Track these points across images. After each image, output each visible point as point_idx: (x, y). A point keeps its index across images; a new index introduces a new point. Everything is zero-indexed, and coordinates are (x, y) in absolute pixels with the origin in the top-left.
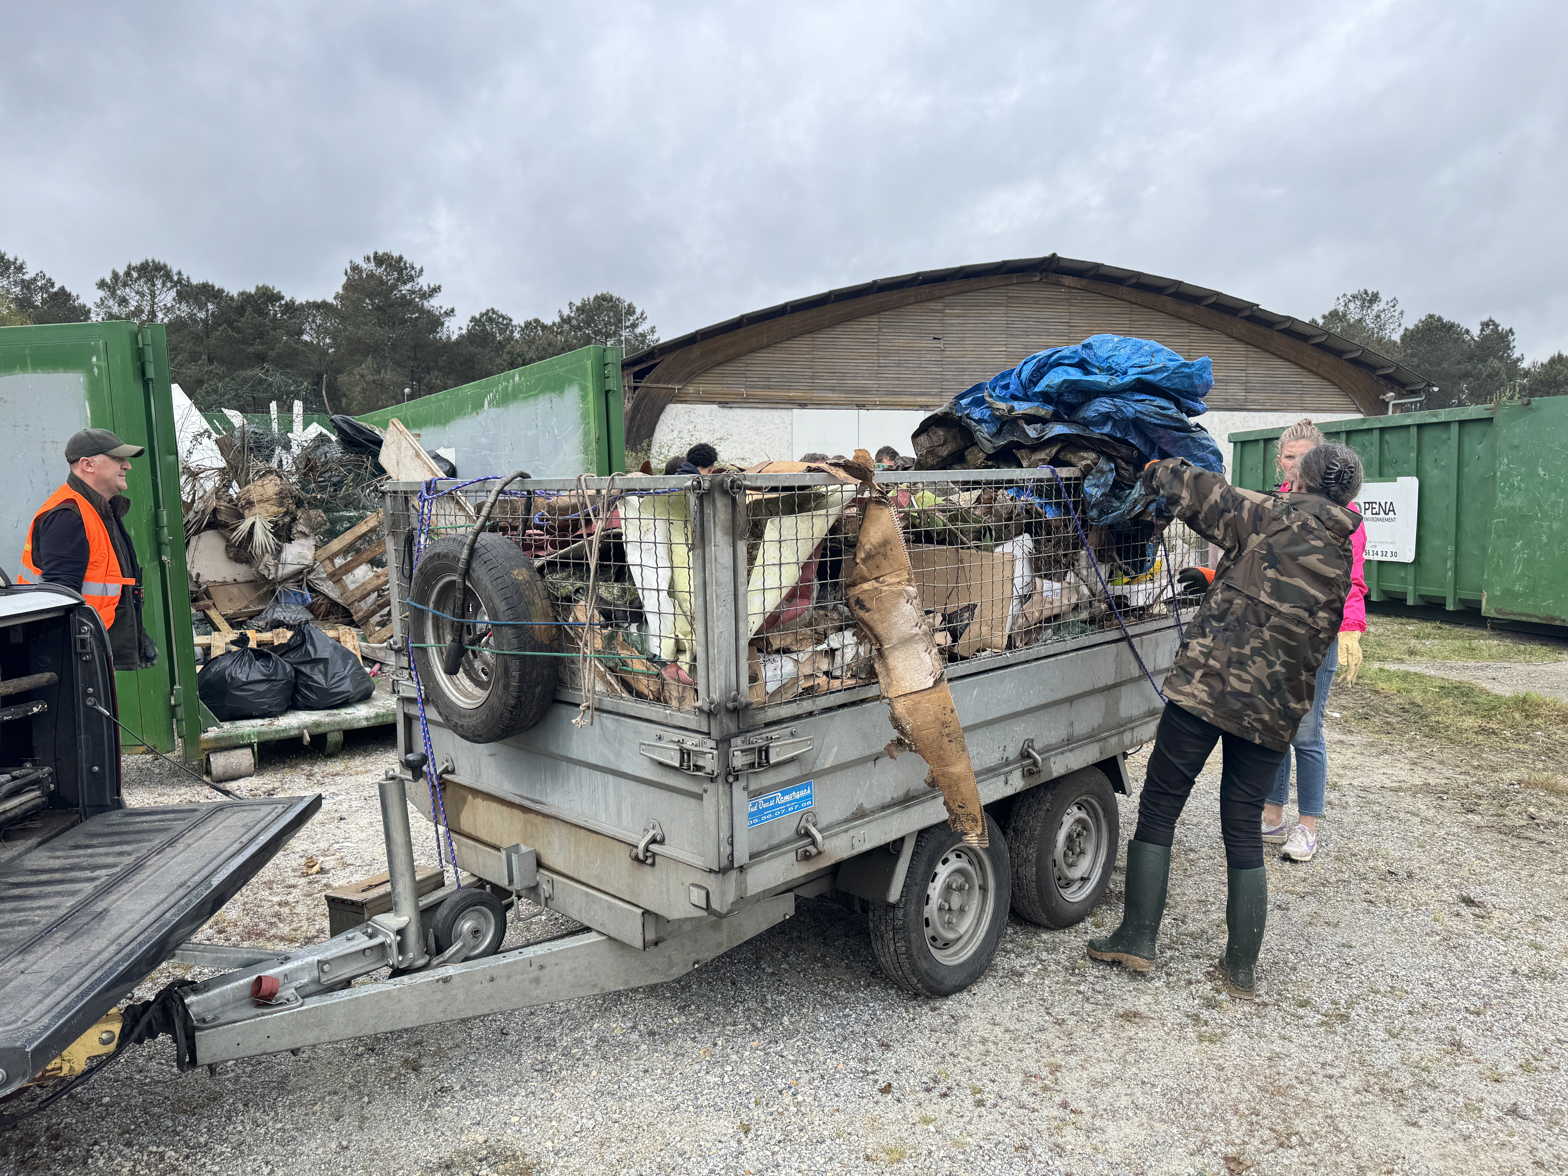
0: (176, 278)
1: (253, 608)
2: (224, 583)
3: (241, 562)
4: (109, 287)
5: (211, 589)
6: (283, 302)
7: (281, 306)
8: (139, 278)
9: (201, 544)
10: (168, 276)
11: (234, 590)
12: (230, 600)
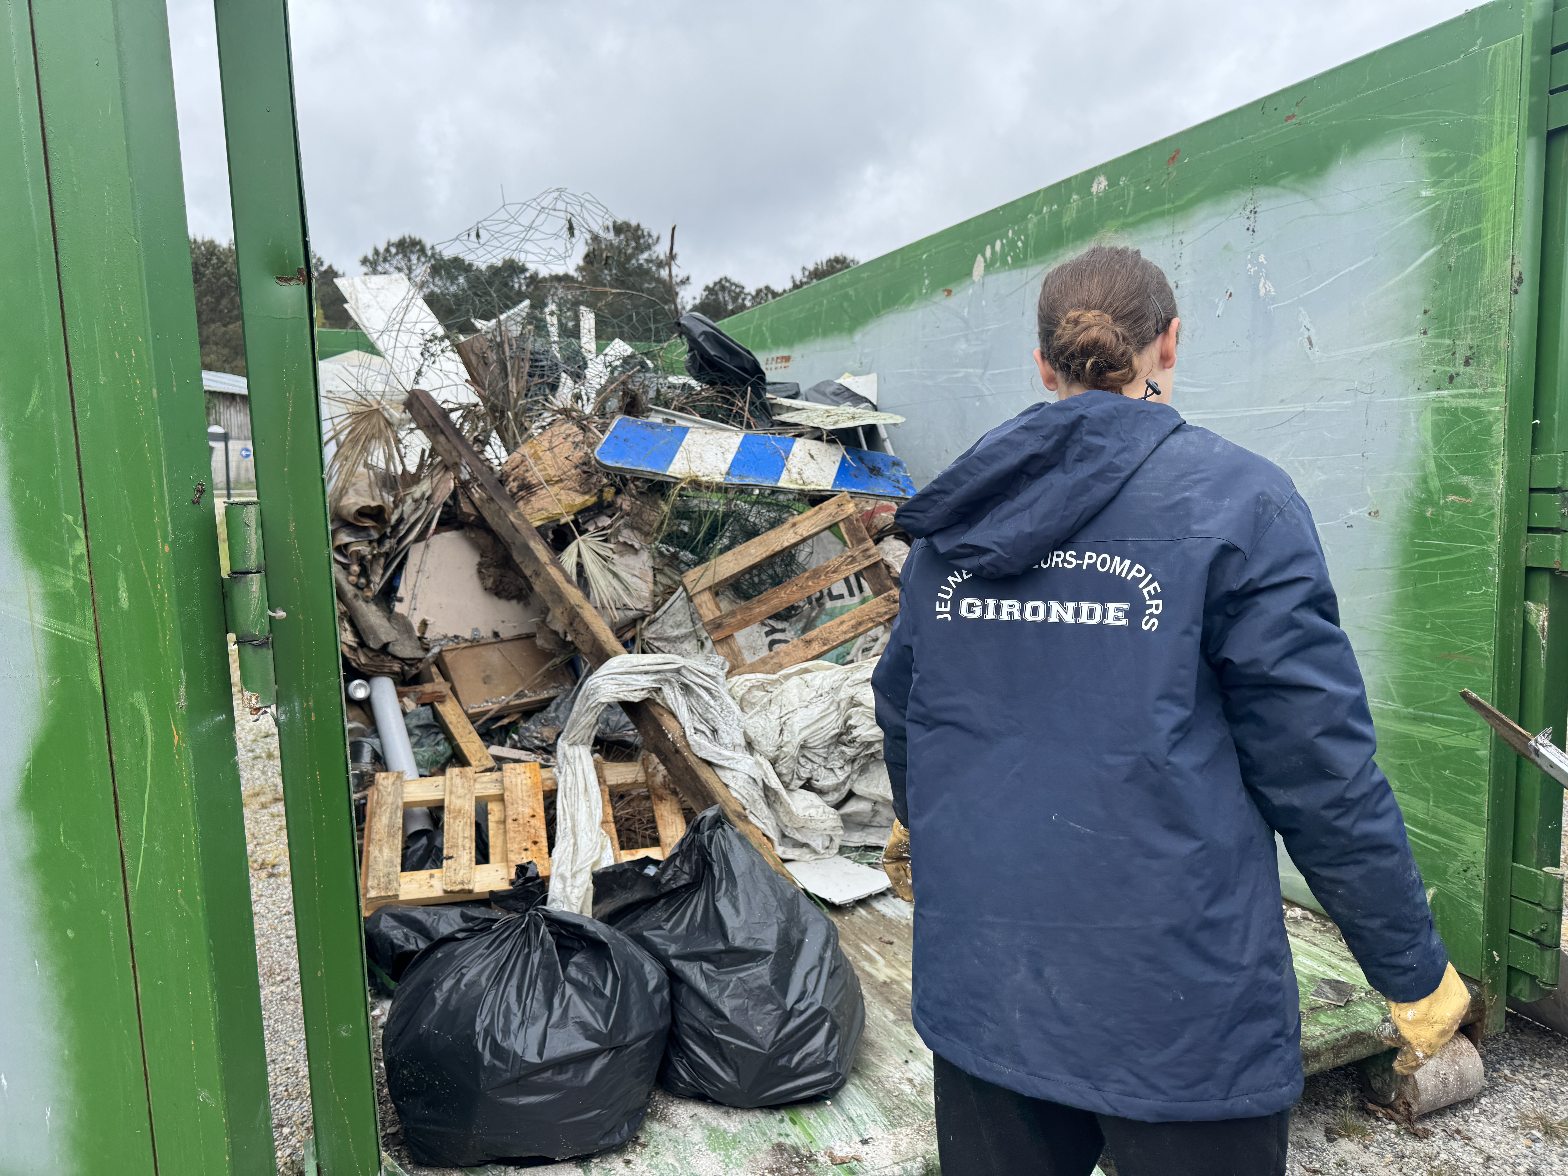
0: (429, 253)
1: (531, 697)
2: (475, 643)
3: (509, 598)
4: (371, 263)
5: (448, 658)
6: (528, 275)
7: (525, 278)
8: (397, 254)
9: (431, 561)
10: (423, 250)
11: (494, 657)
12: (486, 680)
